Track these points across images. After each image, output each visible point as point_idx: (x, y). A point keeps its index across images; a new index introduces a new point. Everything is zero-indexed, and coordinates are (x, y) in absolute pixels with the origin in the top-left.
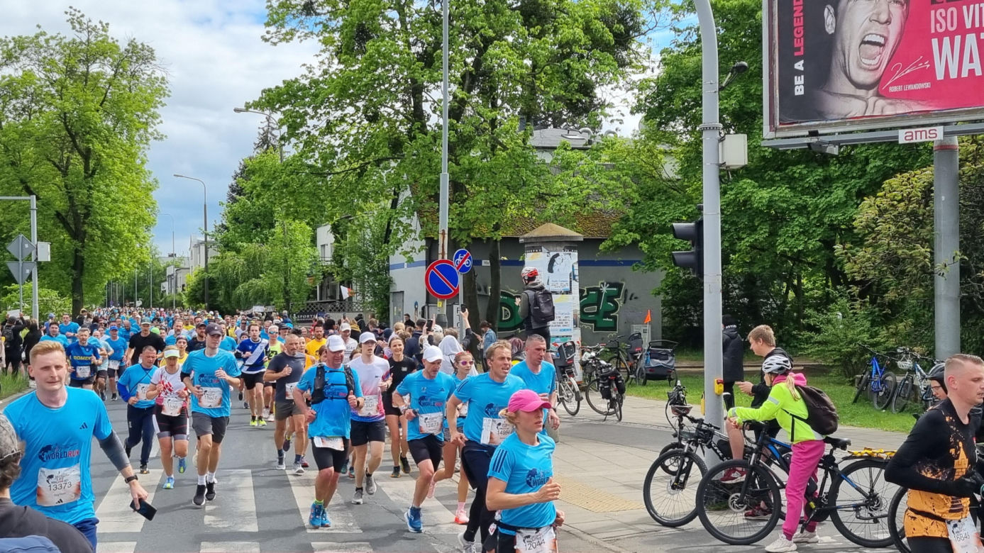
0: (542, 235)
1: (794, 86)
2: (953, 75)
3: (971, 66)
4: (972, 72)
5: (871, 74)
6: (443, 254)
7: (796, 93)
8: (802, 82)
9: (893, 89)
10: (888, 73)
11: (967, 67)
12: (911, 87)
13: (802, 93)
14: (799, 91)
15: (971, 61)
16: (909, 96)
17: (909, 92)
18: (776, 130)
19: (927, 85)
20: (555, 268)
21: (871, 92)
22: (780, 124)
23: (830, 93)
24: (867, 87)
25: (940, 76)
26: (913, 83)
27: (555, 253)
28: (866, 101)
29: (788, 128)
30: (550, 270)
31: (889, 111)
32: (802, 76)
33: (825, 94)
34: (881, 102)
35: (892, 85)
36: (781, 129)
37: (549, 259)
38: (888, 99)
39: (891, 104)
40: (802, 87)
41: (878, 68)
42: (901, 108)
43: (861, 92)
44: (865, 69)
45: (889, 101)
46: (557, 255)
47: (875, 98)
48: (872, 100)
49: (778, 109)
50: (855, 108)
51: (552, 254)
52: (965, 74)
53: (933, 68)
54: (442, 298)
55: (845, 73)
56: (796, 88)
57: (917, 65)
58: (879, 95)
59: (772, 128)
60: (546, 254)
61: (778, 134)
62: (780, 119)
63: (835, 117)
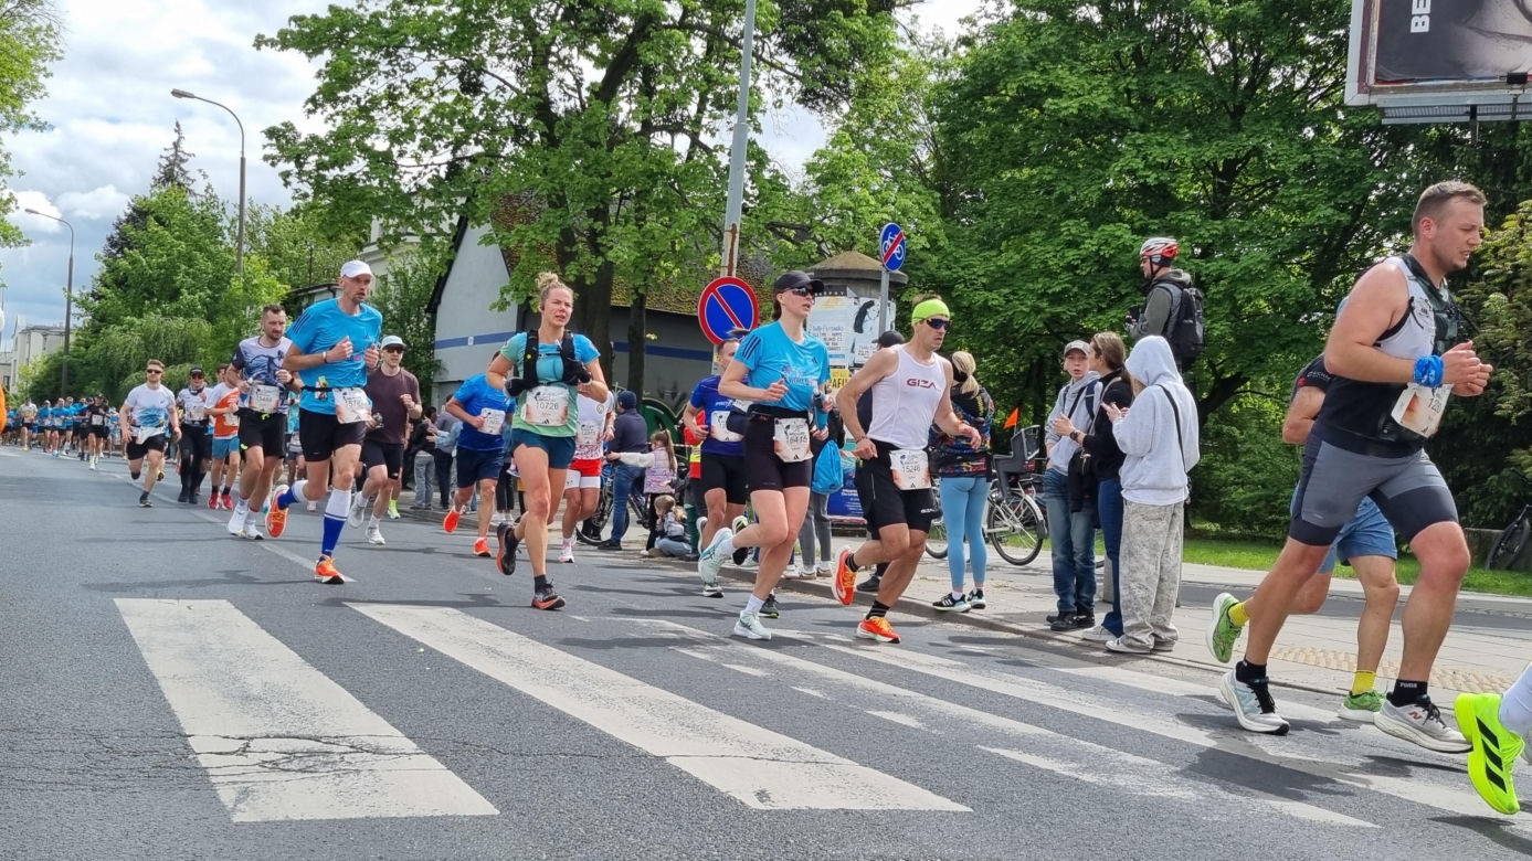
0: (849, 267)
6: (731, 267)
7: (1414, 29)
8: (1427, 10)
13: (1426, 29)
14: (1420, 24)
18: (1371, 91)
20: (866, 326)
22: (1377, 81)
23: (1480, 32)
27: (868, 300)
29: (1393, 88)
30: (858, 327)
33: (1473, 33)
36: (1381, 91)
37: (856, 309)
40: (1427, 19)
46: (870, 304)
49: (1374, 56)
51: (864, 300)
56: (1414, 20)
59: (1363, 88)
60: (853, 300)
61: (1374, 100)
62: (1376, 75)
63: (1486, 74)
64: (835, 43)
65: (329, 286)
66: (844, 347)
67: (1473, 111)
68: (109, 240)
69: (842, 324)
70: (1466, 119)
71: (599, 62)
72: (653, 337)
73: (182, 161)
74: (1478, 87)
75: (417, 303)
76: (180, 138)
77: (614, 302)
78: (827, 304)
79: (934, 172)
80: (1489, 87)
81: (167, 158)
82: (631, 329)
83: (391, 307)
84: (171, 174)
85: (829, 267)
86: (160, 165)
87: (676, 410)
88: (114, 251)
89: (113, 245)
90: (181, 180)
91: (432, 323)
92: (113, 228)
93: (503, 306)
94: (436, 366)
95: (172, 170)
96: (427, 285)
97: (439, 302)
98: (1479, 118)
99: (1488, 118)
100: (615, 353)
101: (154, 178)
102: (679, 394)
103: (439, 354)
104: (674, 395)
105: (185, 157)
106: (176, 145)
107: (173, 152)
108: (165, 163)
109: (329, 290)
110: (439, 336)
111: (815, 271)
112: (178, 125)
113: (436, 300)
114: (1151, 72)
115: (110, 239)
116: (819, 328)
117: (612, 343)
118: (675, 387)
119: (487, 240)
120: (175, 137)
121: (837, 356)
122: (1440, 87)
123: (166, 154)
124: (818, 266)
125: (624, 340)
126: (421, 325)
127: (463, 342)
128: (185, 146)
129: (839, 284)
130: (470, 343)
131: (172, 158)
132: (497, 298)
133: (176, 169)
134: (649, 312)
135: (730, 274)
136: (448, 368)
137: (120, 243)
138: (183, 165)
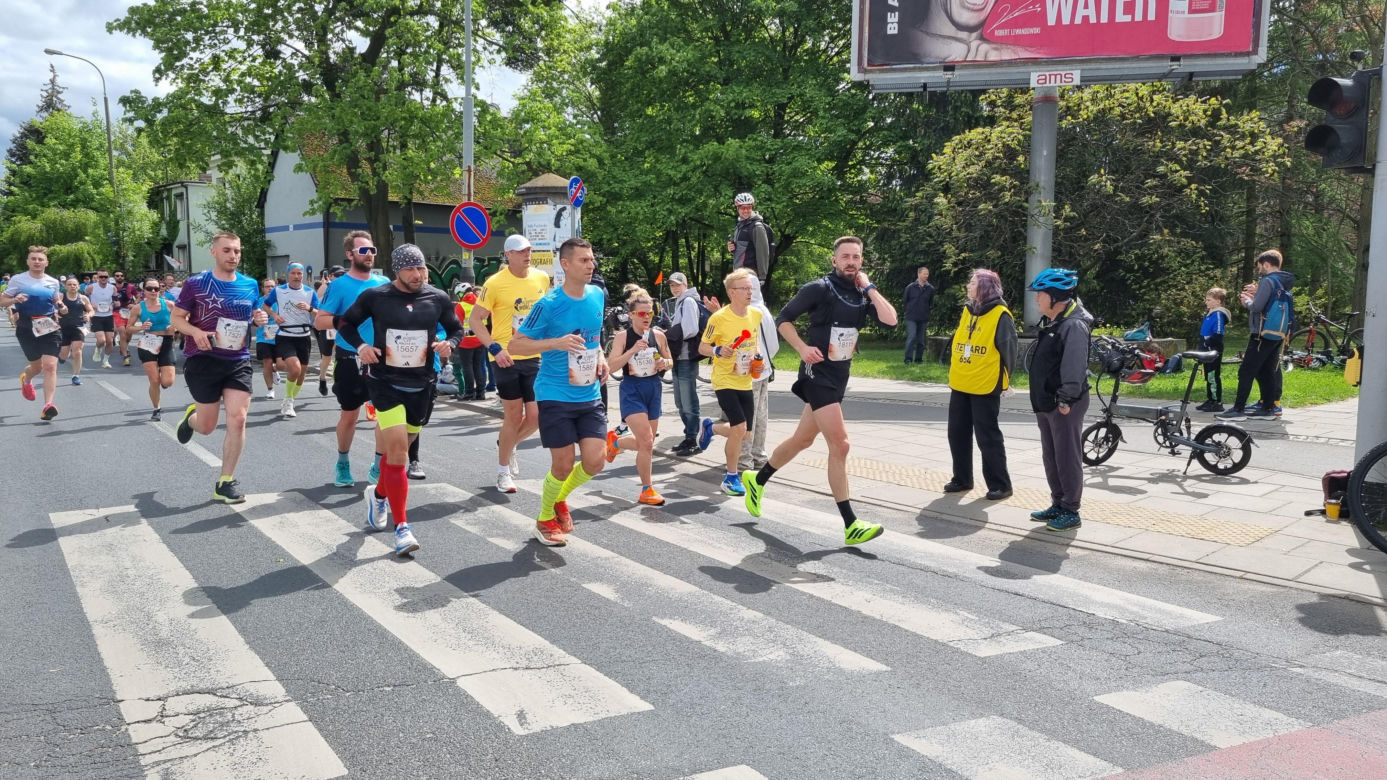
0: (549, 185)
1: (888, 23)
2: (1066, 21)
3: (1086, 12)
4: (1086, 18)
5: (975, 14)
6: (469, 195)
7: (889, 32)
8: (896, 20)
9: (999, 33)
10: (994, 14)
11: (1081, 12)
12: (1018, 31)
13: (896, 32)
14: (892, 28)
15: (1086, 6)
16: (1017, 41)
17: (1016, 36)
18: (865, 71)
19: (1037, 30)
20: (562, 223)
21: (974, 35)
22: (869, 65)
23: (927, 33)
24: (970, 29)
25: (1051, 21)
26: (1021, 27)
27: (562, 206)
28: (968, 44)
29: (879, 70)
30: (557, 224)
31: (994, 56)
32: (897, 13)
33: (920, 33)
34: (985, 47)
35: (998, 28)
36: (871, 71)
37: (555, 213)
38: (993, 43)
39: (996, 49)
40: (896, 25)
41: (983, 9)
42: (1007, 54)
43: (963, 35)
44: (968, 9)
45: (994, 46)
46: (564, 209)
47: (978, 42)
48: (974, 44)
49: (867, 49)
50: (955, 52)
51: (559, 207)
52: (1078, 20)
53: (1044, 13)
54: (469, 249)
55: (946, 12)
56: (889, 26)
57: (1026, 7)
58: (982, 38)
59: (861, 69)
60: (552, 207)
61: (868, 76)
62: (869, 60)
63: (932, 60)
64: (526, 24)
65: (182, 183)
66: (549, 237)
67: (925, 86)
68: (8, 151)
69: (547, 223)
70: (922, 90)
71: (365, 33)
72: (420, 222)
73: (59, 92)
74: (927, 69)
75: (249, 201)
76: (55, 77)
77: (390, 199)
78: (535, 209)
79: (599, 99)
80: (934, 69)
81: (46, 91)
82: (404, 218)
83: (228, 205)
84: (50, 104)
85: (534, 185)
86: (42, 96)
87: (439, 268)
88: (13, 160)
89: (13, 155)
90: (59, 106)
91: (262, 215)
92: (10, 143)
93: (313, 212)
94: (268, 245)
95: (52, 99)
96: (255, 188)
97: (265, 200)
98: (928, 89)
99: (933, 89)
100: (395, 233)
101: (38, 106)
102: (441, 258)
103: (269, 236)
104: (437, 259)
105: (61, 90)
106: (52, 82)
107: (50, 86)
108: (45, 94)
109: (182, 186)
110: (269, 223)
111: (526, 188)
112: (52, 66)
113: (263, 199)
114: (733, 44)
115: (10, 151)
116: (531, 226)
117: (391, 227)
118: (438, 253)
119: (299, 168)
120: (51, 75)
121: (545, 244)
122: (905, 70)
123: (45, 88)
124: (528, 185)
125: (400, 224)
126: (254, 216)
127: (286, 228)
128: (59, 81)
129: (542, 196)
130: (291, 229)
131: (50, 91)
132: (308, 207)
133: (55, 99)
134: (415, 204)
135: (469, 199)
136: (276, 245)
137: (20, 153)
138: (59, 96)
